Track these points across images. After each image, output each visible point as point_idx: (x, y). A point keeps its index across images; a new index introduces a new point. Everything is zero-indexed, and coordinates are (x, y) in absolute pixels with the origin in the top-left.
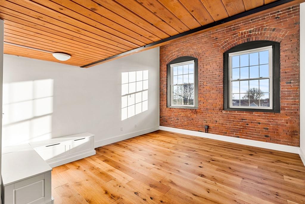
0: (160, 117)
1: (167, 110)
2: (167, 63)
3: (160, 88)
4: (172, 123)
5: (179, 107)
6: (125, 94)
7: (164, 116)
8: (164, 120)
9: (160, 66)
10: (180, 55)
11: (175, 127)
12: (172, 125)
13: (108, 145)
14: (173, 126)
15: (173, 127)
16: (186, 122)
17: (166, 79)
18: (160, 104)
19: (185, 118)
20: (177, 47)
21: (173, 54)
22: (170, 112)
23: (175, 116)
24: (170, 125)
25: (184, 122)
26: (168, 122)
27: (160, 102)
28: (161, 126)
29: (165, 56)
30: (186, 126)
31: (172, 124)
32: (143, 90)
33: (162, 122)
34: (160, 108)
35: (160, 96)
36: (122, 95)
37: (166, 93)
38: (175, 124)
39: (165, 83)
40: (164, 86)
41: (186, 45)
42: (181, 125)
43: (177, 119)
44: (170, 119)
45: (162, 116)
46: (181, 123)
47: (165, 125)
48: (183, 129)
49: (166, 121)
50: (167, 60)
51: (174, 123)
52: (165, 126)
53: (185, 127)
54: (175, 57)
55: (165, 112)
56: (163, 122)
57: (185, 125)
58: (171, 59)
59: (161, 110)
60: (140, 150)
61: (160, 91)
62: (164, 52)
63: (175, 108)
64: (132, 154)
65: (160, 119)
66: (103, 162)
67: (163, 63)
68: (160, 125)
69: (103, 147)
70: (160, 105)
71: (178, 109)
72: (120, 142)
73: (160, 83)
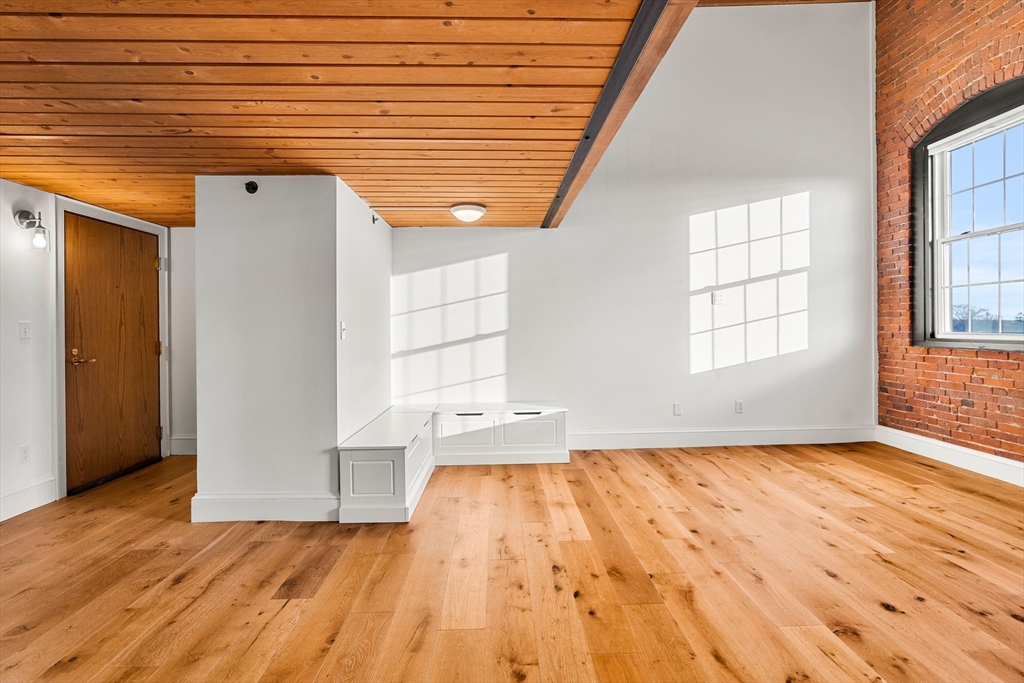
0: (882, 388)
1: (912, 359)
2: (910, 143)
3: (880, 260)
4: (935, 417)
5: (976, 346)
6: (702, 287)
7: (896, 386)
8: (901, 400)
9: (880, 162)
10: (979, 82)
11: (952, 436)
12: (935, 430)
13: (623, 451)
14: (943, 432)
15: (944, 440)
16: (1015, 420)
17: (906, 215)
18: (880, 328)
19: (1010, 402)
20: (960, 53)
21: (942, 91)
22: (928, 368)
23: (954, 386)
24: (927, 427)
25: (1004, 419)
26: (918, 411)
27: (879, 321)
28: (885, 425)
29: (901, 111)
30: (1015, 439)
31: (936, 422)
32: (783, 273)
33: (888, 411)
34: (880, 349)
35: (880, 294)
36: (692, 289)
37: (905, 282)
38: (951, 425)
39: (902, 235)
40: (898, 250)
41: (1012, 22)
42: (987, 433)
43: (963, 403)
44: (924, 397)
45: (891, 384)
46: (986, 424)
47: (905, 423)
48: (996, 453)
49: (910, 409)
50: (909, 129)
51: (950, 418)
52: (901, 429)
53: (1011, 447)
54: (951, 102)
55: (904, 365)
56: (893, 408)
57: (1009, 438)
58: (929, 120)
59: (883, 357)
60: (700, 485)
61: (880, 275)
62: (897, 97)
63: (951, 350)
64: (661, 488)
65: (879, 396)
66: (566, 482)
67: (890, 144)
68: (880, 423)
69: (606, 453)
70: (879, 336)
71: (968, 351)
72: (666, 451)
73: (879, 238)
